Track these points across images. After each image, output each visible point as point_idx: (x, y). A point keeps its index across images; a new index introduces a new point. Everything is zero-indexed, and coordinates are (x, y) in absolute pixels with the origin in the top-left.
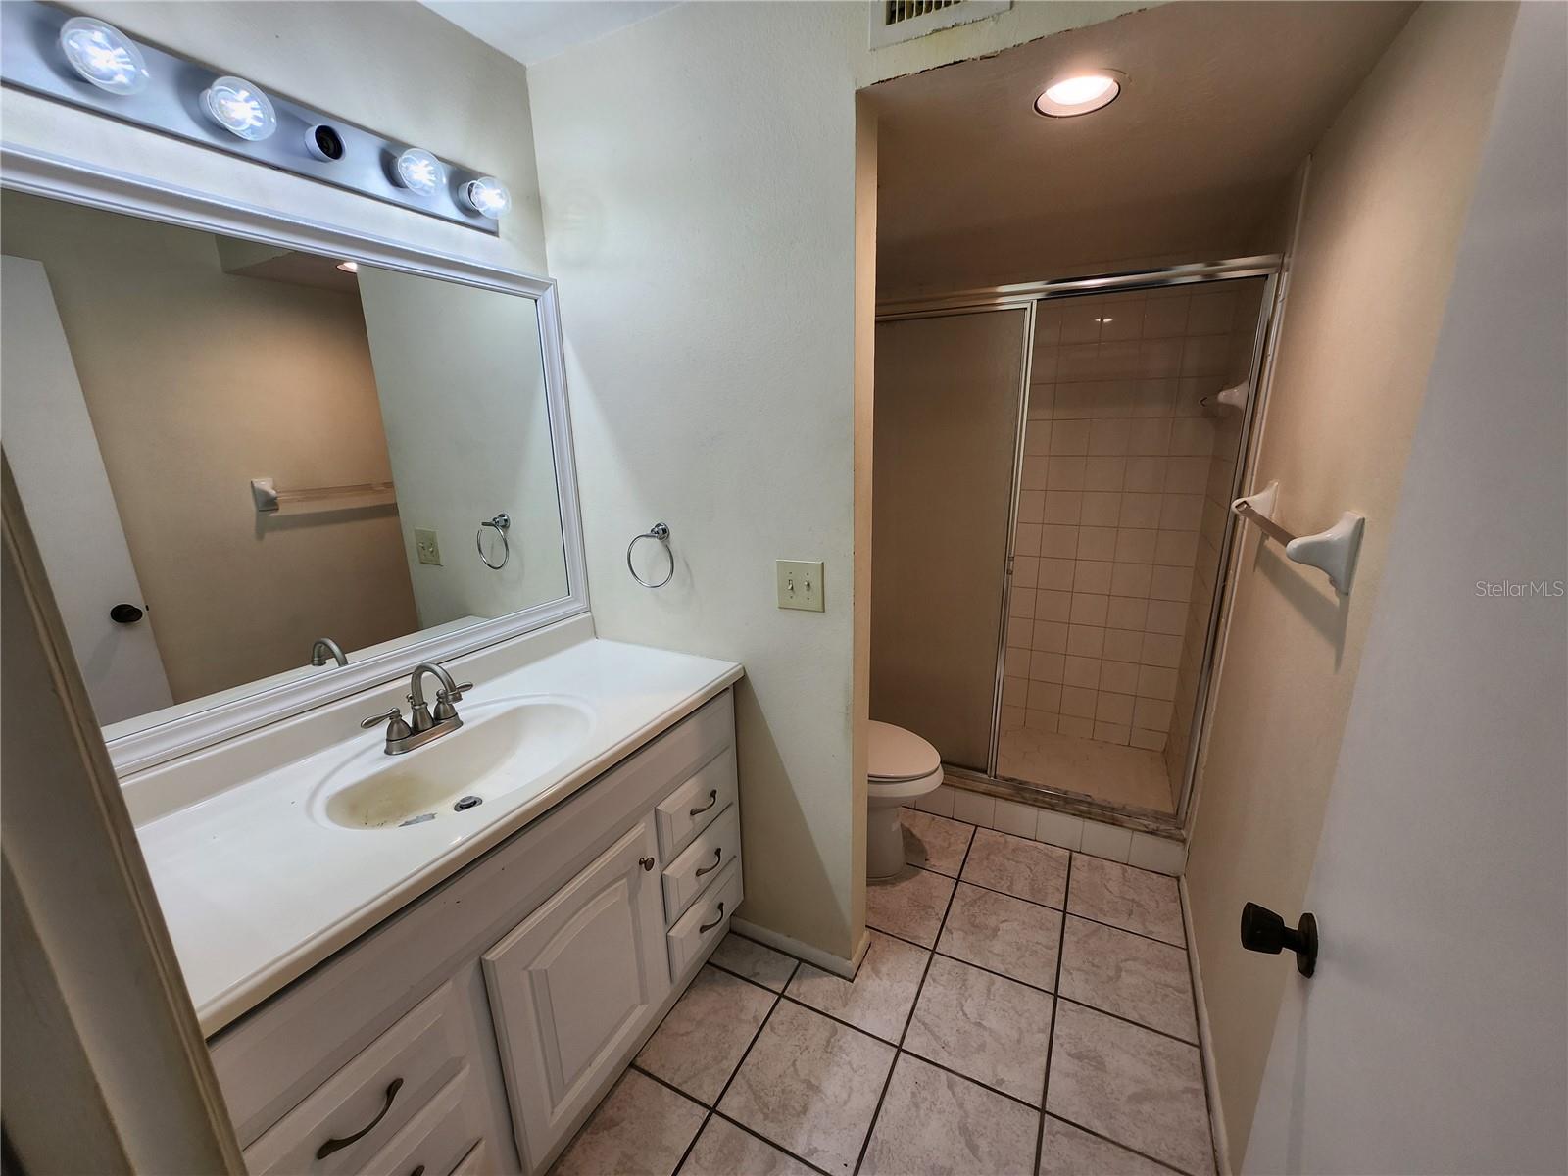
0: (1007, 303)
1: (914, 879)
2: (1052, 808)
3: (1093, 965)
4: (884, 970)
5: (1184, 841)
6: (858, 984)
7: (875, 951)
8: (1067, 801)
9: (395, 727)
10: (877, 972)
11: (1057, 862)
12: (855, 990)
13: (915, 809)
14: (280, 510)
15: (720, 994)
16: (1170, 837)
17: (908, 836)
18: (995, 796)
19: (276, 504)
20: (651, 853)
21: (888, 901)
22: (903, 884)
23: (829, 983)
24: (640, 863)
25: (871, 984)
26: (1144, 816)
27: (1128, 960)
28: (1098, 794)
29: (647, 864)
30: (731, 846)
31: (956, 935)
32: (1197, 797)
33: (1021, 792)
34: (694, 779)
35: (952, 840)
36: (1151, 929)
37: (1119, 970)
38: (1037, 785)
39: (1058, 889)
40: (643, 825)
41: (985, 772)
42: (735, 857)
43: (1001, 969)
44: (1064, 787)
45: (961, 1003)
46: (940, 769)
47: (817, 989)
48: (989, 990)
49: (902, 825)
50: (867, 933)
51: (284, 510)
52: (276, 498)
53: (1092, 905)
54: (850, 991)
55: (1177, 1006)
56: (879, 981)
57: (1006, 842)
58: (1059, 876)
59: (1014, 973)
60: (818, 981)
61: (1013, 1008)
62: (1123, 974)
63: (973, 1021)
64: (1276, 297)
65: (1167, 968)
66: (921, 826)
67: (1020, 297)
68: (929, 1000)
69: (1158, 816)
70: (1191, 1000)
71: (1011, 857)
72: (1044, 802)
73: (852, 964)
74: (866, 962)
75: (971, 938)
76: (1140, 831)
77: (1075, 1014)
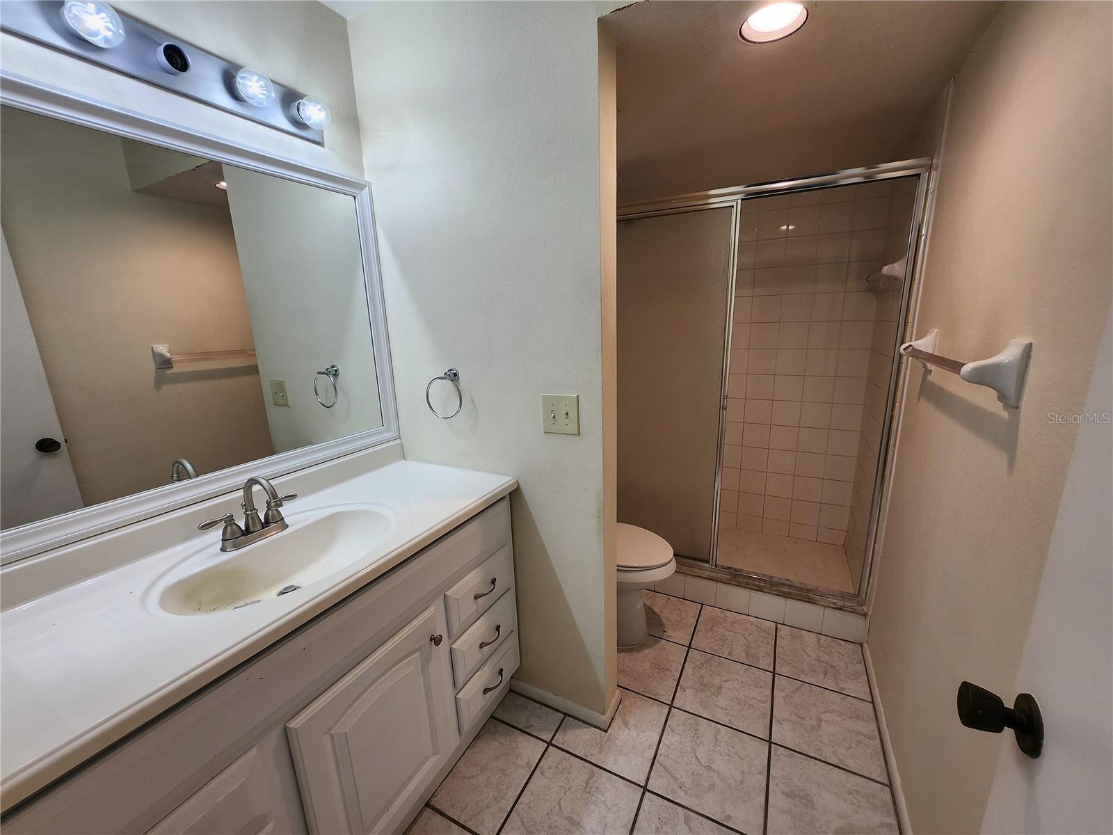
0: (717, 203)
1: (654, 647)
2: (760, 590)
3: (799, 717)
4: (632, 722)
5: (865, 615)
6: (611, 734)
7: (625, 706)
8: (772, 584)
9: (229, 528)
10: (626, 723)
11: (765, 631)
12: (608, 739)
13: (654, 591)
14: (174, 368)
15: (500, 743)
16: (854, 612)
17: (650, 612)
18: (716, 581)
19: (171, 363)
20: (441, 630)
21: (634, 665)
22: (646, 651)
23: (588, 733)
24: (431, 640)
25: (622, 734)
26: (833, 595)
27: (826, 712)
28: (796, 579)
29: (437, 640)
30: (508, 623)
31: (689, 691)
32: (875, 579)
33: (736, 578)
34: (477, 569)
35: (684, 615)
36: (842, 686)
37: (819, 720)
38: (748, 572)
39: (767, 654)
40: (434, 607)
41: (708, 562)
42: (512, 631)
43: (725, 720)
44: (769, 574)
45: (694, 749)
46: (674, 559)
47: (580, 739)
48: (716, 738)
49: (644, 604)
50: (618, 692)
51: (176, 369)
52: (170, 359)
53: (795, 667)
54: (605, 740)
55: (869, 751)
56: (627, 731)
57: (726, 617)
58: (768, 643)
59: (736, 724)
60: (578, 732)
61: (736, 753)
62: (823, 724)
63: (704, 764)
64: (927, 190)
65: (858, 719)
66: (659, 604)
67: (728, 197)
68: (668, 747)
69: (843, 596)
70: (880, 746)
71: (731, 629)
72: (754, 585)
73: (605, 718)
74: (617, 716)
75: (701, 695)
76: (830, 607)
77: (786, 759)
